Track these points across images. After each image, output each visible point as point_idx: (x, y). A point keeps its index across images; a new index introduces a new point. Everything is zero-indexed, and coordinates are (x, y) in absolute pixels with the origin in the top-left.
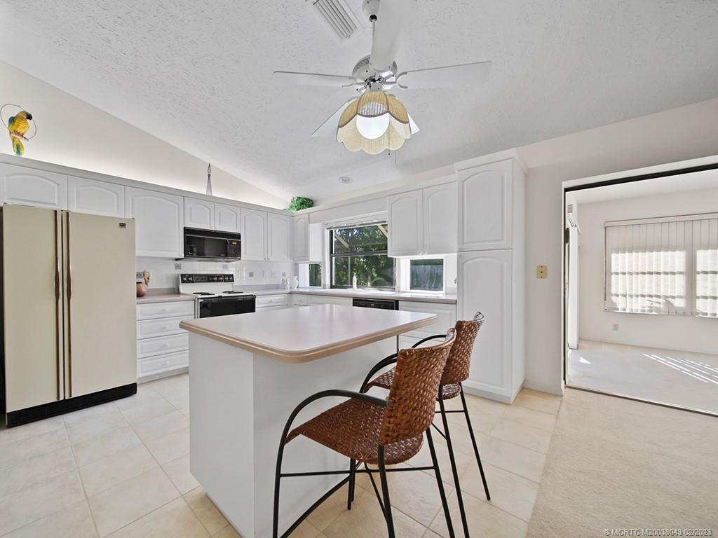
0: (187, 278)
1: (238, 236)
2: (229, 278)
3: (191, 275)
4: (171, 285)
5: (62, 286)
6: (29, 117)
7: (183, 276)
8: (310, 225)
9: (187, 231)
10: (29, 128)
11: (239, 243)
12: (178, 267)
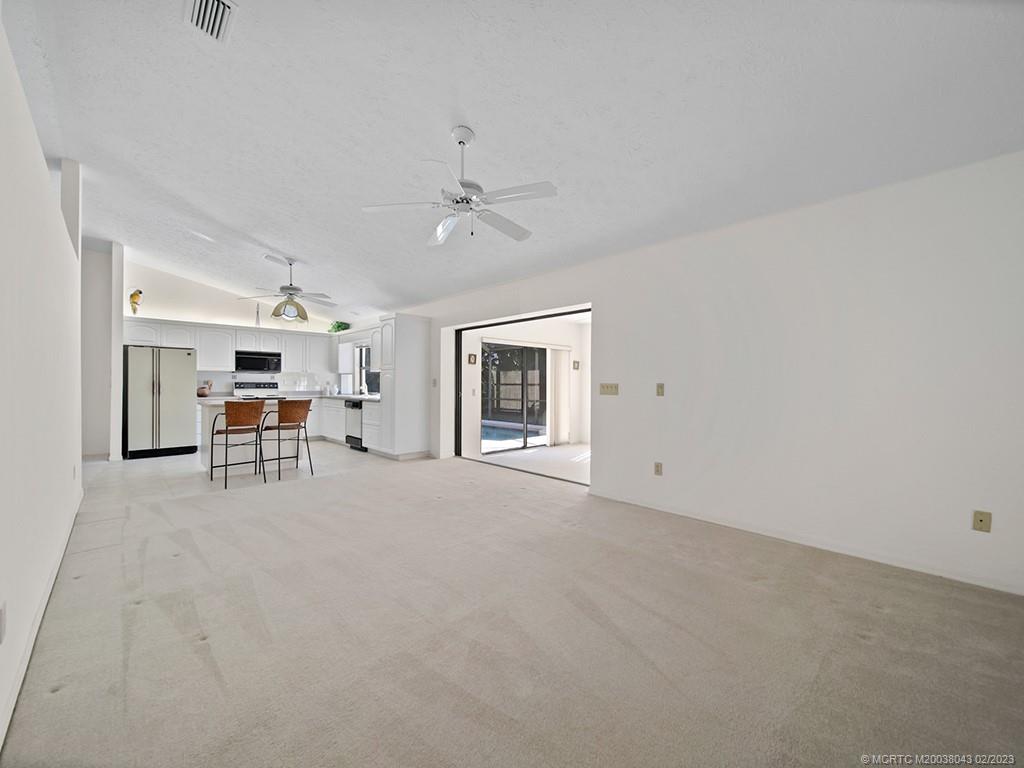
0: (239, 385)
1: (279, 355)
2: (274, 386)
3: (242, 383)
4: (229, 390)
5: (156, 388)
6: (141, 293)
7: (236, 384)
8: (340, 345)
9: (237, 353)
10: (141, 299)
11: (280, 360)
12: (234, 377)
